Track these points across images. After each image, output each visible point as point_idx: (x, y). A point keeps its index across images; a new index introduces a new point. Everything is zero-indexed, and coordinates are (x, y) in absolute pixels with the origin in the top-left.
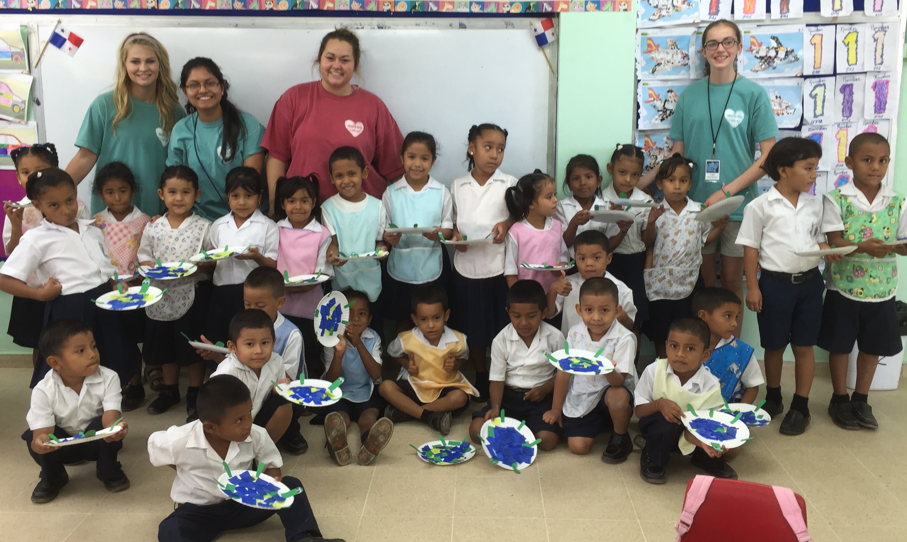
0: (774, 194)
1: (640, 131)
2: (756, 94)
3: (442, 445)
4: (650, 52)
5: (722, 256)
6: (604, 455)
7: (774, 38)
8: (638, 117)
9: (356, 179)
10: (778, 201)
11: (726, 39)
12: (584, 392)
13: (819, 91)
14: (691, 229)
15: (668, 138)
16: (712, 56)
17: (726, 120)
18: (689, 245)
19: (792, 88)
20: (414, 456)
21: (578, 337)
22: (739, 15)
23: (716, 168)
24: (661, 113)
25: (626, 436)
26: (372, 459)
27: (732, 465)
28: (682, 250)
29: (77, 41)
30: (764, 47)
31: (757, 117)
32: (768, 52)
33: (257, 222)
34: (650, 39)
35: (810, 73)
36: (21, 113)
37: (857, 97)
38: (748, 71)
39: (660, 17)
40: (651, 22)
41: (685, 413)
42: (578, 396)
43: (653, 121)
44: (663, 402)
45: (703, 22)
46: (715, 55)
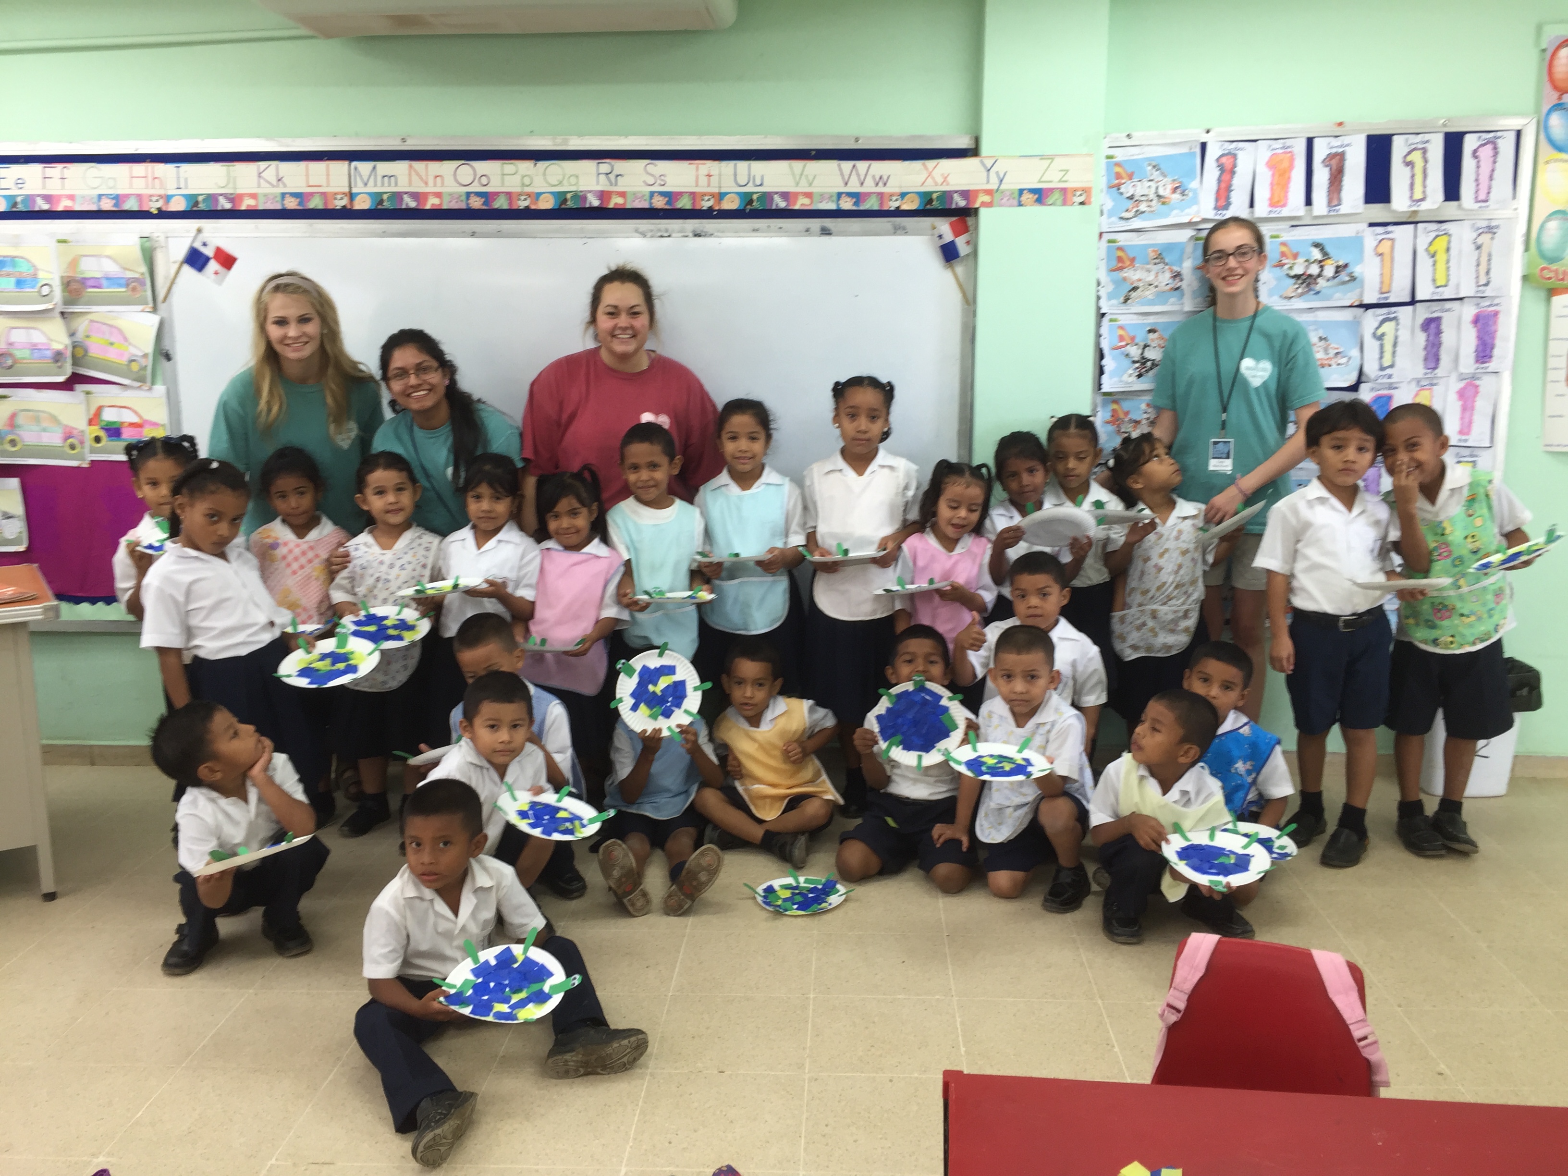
0: (1316, 489)
1: (1106, 394)
2: (1290, 335)
3: (794, 884)
4: (1121, 269)
5: (1233, 588)
6: (1046, 900)
7: (1317, 245)
8: (1101, 371)
9: (661, 475)
10: (1321, 500)
11: (1240, 247)
12: (1008, 803)
13: (1388, 327)
14: (1185, 546)
15: (1148, 405)
16: (1219, 274)
17: (1242, 375)
18: (1182, 572)
19: (1345, 324)
20: (750, 902)
21: (995, 720)
22: (1262, 209)
23: (1226, 451)
24: (1137, 365)
25: (1079, 870)
26: (686, 907)
27: (1247, 913)
28: (1170, 580)
29: (227, 261)
30: (1300, 260)
31: (1291, 369)
32: (1307, 267)
33: (507, 542)
34: (1120, 249)
35: (1374, 301)
36: (142, 372)
37: (1448, 337)
38: (1276, 298)
39: (1138, 213)
40: (1123, 223)
41: (1170, 837)
42: (1000, 809)
43: (1125, 378)
44: (1135, 818)
45: (1205, 221)
46: (1224, 274)
